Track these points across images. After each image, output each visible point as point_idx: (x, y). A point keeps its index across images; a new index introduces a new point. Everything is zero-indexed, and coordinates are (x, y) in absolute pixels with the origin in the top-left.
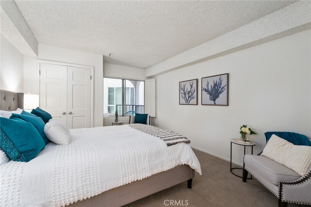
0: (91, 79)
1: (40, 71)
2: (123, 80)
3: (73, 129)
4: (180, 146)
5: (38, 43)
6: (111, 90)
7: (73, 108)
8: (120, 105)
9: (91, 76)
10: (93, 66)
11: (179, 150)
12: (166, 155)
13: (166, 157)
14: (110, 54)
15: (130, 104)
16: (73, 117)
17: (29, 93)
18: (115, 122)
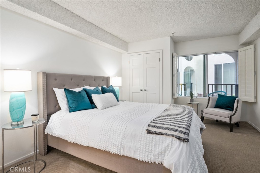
0: (160, 61)
1: (129, 61)
2: (204, 55)
3: (147, 103)
4: (168, 141)
5: (128, 43)
6: (218, 68)
7: (147, 86)
8: (213, 84)
9: (160, 59)
10: (161, 50)
11: (164, 145)
12: (143, 142)
13: (142, 144)
14: (173, 34)
15: (223, 83)
16: (147, 94)
17: (117, 76)
18: (190, 102)
